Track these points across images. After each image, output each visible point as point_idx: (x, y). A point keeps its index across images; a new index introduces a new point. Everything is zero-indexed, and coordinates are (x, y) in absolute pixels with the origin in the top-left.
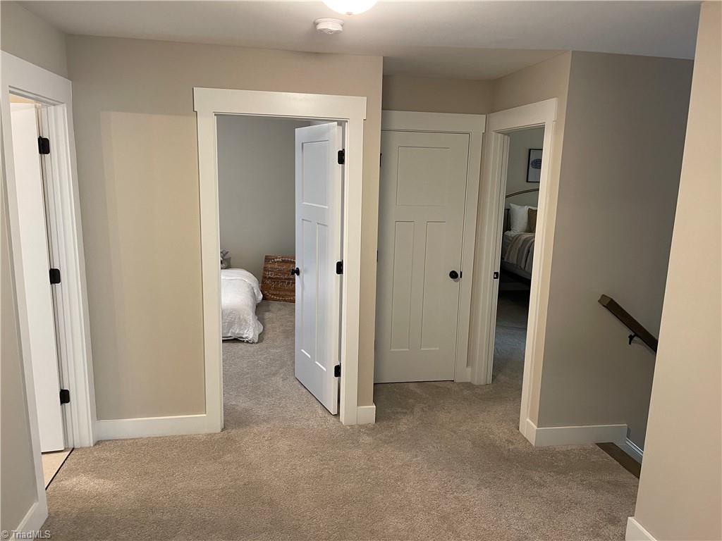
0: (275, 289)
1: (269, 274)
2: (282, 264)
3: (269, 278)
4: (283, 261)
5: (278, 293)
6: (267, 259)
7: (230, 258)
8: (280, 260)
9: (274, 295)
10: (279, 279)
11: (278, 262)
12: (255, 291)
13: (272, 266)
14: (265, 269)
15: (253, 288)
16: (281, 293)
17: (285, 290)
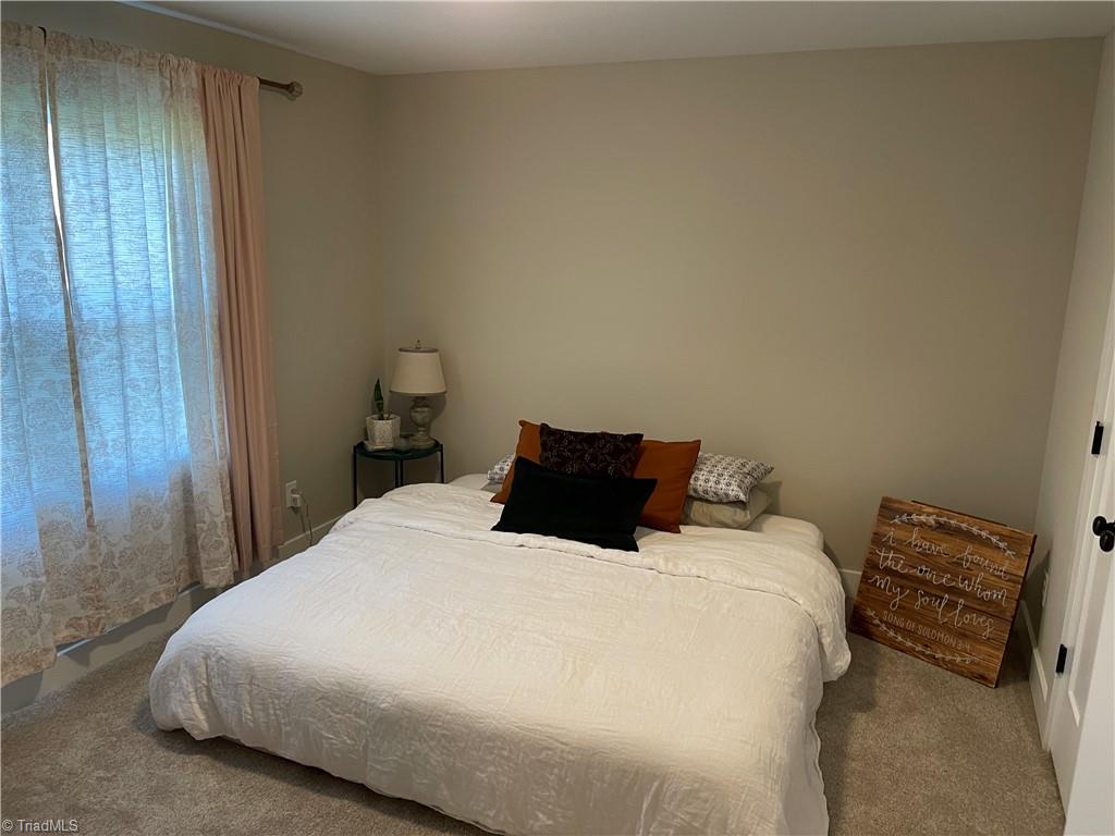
0: (903, 610)
1: (888, 559)
2: (935, 534)
3: (888, 571)
4: (941, 527)
5: (910, 625)
6: (888, 509)
7: (777, 485)
8: (931, 520)
9: (897, 629)
10: (924, 582)
11: (922, 525)
12: (827, 641)
13: (902, 534)
14: (878, 540)
15: (818, 630)
16: (923, 631)
17: (934, 625)
